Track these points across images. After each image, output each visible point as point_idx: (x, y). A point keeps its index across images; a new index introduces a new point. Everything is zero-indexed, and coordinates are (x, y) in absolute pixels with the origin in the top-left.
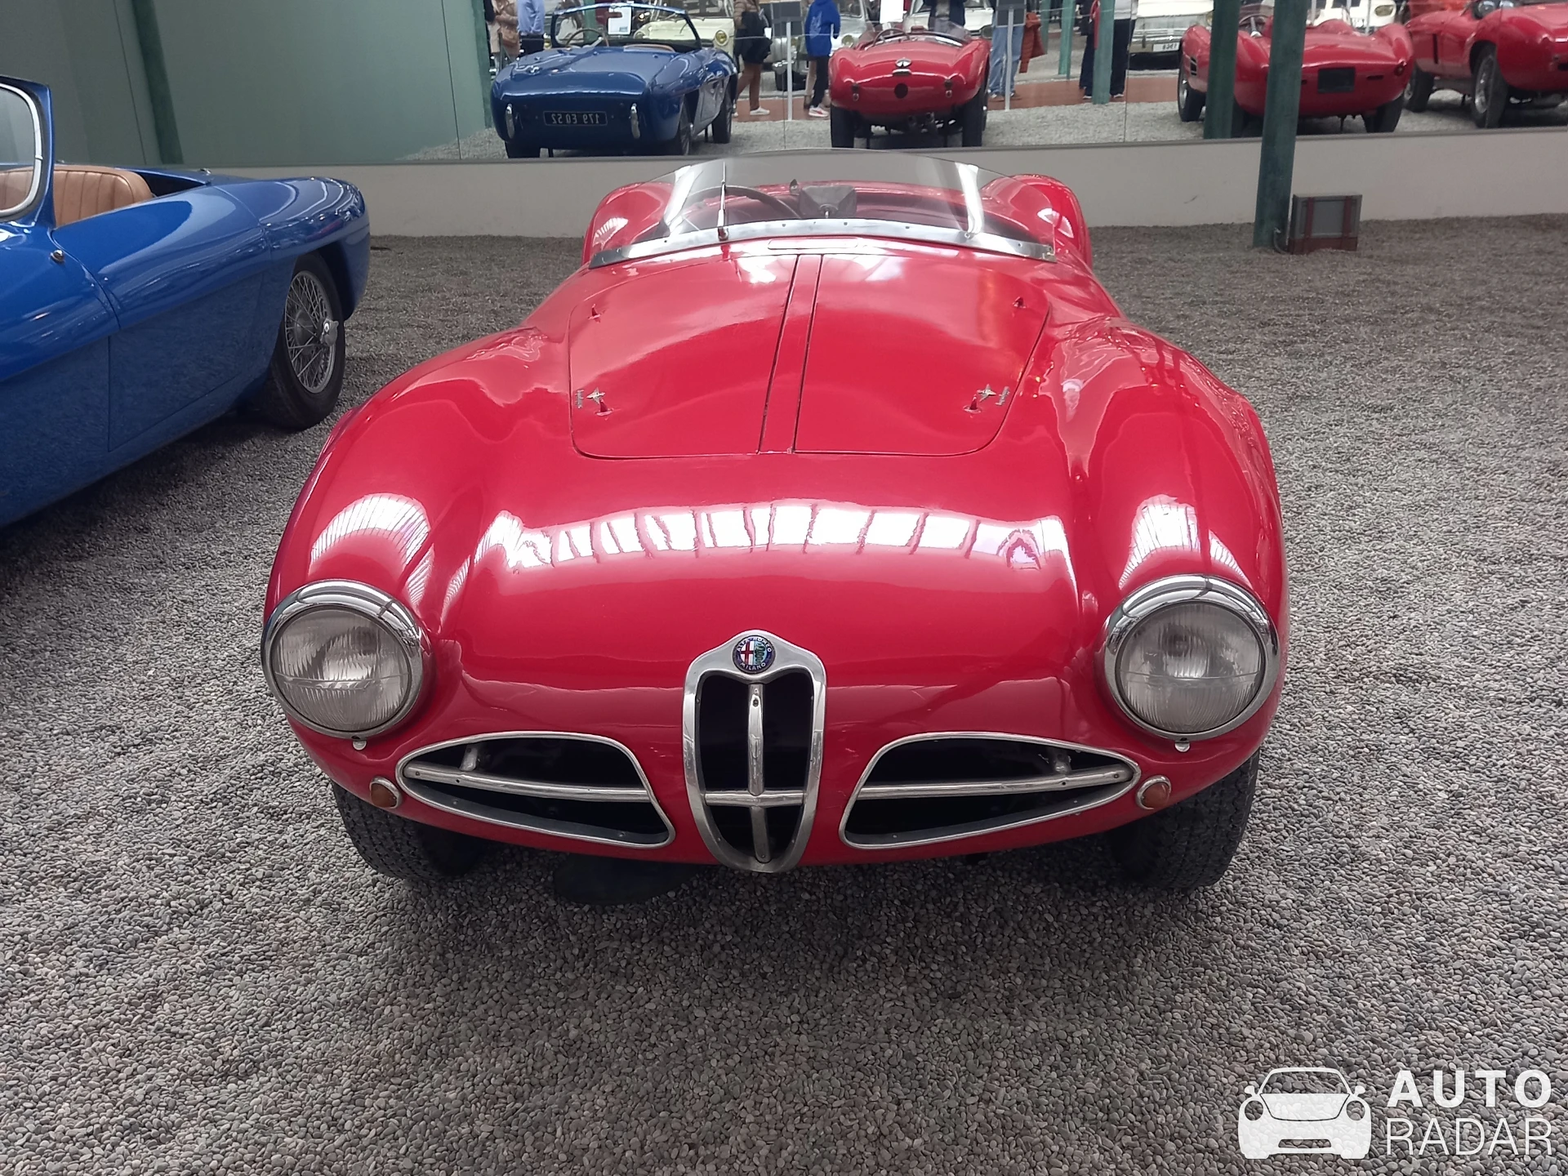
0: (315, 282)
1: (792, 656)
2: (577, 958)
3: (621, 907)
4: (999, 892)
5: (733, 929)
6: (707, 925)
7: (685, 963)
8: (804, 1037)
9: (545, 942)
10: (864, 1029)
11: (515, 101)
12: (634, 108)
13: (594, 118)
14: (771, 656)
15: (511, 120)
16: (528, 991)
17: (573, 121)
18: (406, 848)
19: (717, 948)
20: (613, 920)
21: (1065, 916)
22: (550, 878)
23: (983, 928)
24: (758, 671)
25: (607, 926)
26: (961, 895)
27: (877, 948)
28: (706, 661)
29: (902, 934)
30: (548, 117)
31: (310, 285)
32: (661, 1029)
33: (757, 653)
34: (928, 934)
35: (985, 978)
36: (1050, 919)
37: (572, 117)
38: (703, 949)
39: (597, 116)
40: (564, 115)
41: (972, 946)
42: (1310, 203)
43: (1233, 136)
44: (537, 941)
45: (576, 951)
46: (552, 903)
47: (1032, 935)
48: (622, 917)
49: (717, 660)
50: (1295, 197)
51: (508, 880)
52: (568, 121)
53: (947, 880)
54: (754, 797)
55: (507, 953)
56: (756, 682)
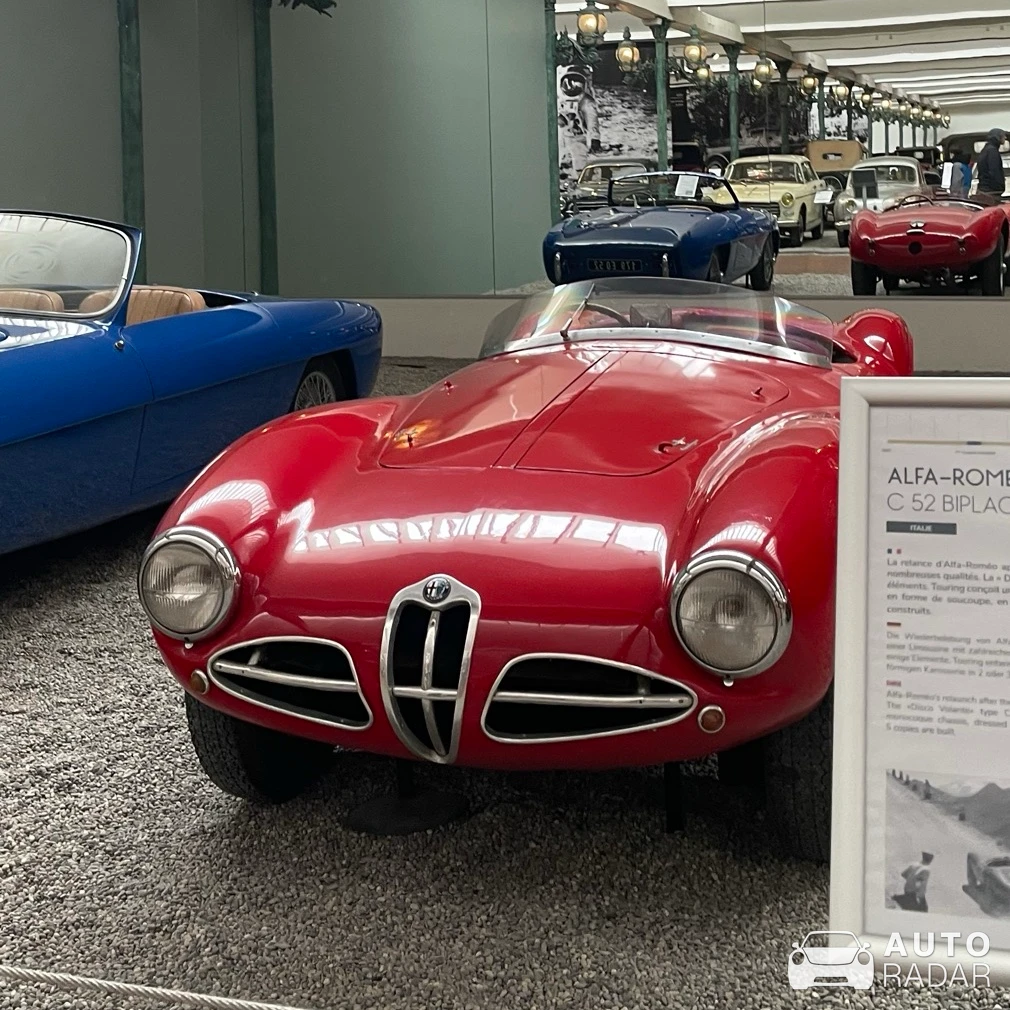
0: (326, 381)
1: (461, 592)
2: (343, 866)
3: (389, 837)
4: (680, 853)
5: (465, 857)
6: (444, 851)
7: (419, 874)
8: (484, 930)
9: (325, 854)
10: (530, 928)
11: (562, 249)
12: (665, 257)
13: (631, 264)
14: (447, 592)
15: (558, 267)
16: (298, 881)
17: (612, 267)
18: (229, 757)
19: (447, 869)
20: (380, 844)
21: (728, 876)
22: (345, 814)
23: (656, 876)
24: (438, 602)
25: (374, 848)
26: (649, 851)
27: (566, 880)
28: (405, 593)
29: (590, 873)
30: (592, 263)
31: (321, 383)
32: (382, 913)
33: (439, 589)
34: (612, 876)
35: (643, 910)
36: (715, 877)
37: (611, 264)
38: (436, 867)
39: (634, 264)
40: (605, 263)
41: (643, 888)
44: (319, 853)
45: (344, 862)
46: (340, 829)
47: (696, 887)
48: (387, 843)
49: (412, 592)
51: (313, 810)
52: (608, 268)
53: (644, 841)
54: (425, 692)
55: (295, 859)
56: (436, 610)
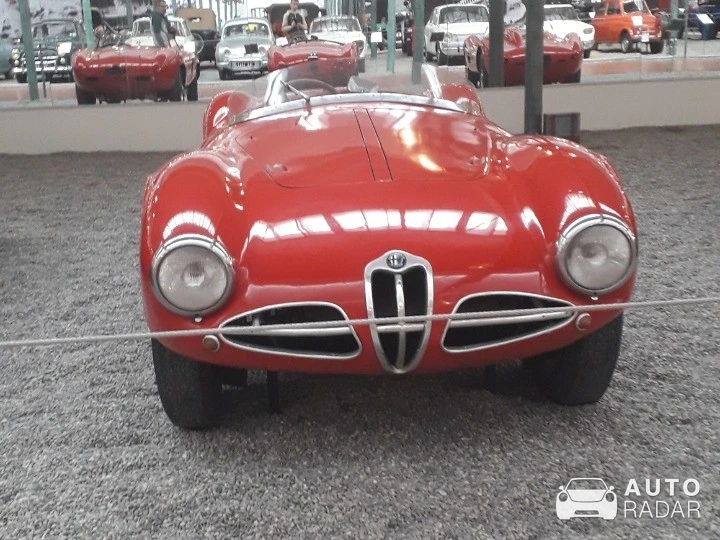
1: (415, 261)
14: (405, 261)
24: (400, 268)
28: (373, 265)
33: (399, 260)
42: (553, 117)
43: (505, 86)
49: (378, 264)
50: (545, 116)
54: (402, 324)
56: (399, 273)
